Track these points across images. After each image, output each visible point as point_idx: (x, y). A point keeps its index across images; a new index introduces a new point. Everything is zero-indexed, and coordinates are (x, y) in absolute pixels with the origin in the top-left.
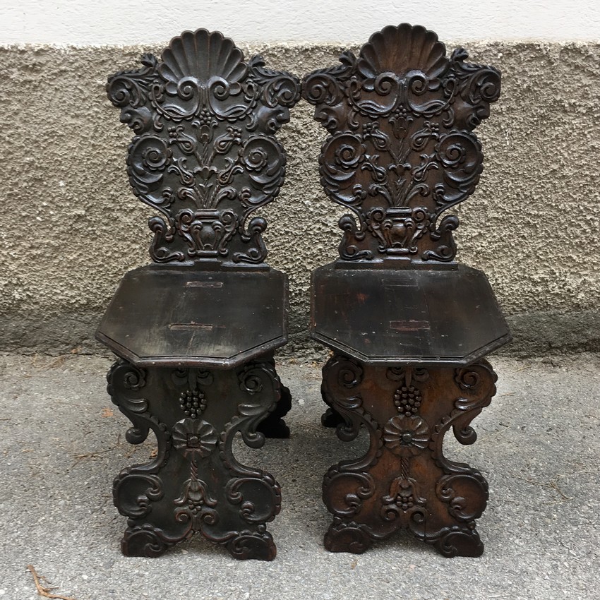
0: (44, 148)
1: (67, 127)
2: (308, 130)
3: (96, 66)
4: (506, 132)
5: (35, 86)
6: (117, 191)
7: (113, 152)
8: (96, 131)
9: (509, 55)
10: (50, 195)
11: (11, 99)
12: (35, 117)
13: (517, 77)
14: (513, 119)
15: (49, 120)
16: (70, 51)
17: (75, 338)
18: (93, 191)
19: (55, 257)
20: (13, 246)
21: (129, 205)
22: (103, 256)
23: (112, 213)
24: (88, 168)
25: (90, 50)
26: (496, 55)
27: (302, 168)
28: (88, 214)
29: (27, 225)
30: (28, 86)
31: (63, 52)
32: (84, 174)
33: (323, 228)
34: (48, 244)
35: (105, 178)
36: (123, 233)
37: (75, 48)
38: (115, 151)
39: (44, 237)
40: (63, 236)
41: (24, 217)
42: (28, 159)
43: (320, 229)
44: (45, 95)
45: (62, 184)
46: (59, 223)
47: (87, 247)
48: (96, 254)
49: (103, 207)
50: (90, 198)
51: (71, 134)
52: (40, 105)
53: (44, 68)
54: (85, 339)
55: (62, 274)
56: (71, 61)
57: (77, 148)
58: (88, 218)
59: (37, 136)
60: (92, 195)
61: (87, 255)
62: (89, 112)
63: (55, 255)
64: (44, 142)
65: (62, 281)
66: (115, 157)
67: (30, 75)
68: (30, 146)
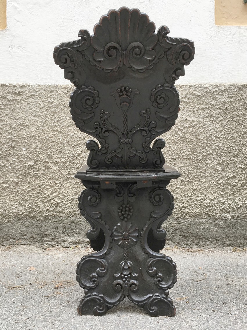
0: (18, 131)
1: (31, 121)
3: (48, 93)
4: (242, 125)
5: (18, 102)
6: (52, 153)
7: (51, 133)
8: (45, 123)
9: (240, 89)
10: (17, 155)
11: (5, 108)
12: (16, 116)
13: (244, 99)
14: (244, 118)
15: (22, 118)
16: (37, 86)
17: (19, 235)
18: (39, 152)
19: (15, 188)
21: (57, 160)
22: (40, 188)
23: (48, 164)
24: (39, 141)
25: (46, 86)
26: (234, 89)
28: (35, 165)
29: (3, 171)
30: (14, 102)
31: (33, 86)
32: (36, 144)
34: (12, 181)
35: (46, 146)
36: (52, 175)
37: (39, 85)
38: (53, 133)
39: (11, 177)
40: (21, 177)
41: (2, 166)
42: (9, 137)
44: (22, 106)
45: (24, 149)
46: (20, 170)
47: (32, 183)
48: (37, 186)
49: (43, 161)
50: (37, 157)
51: (32, 124)
52: (19, 111)
53: (23, 94)
54: (24, 235)
55: (18, 198)
56: (37, 90)
57: (34, 131)
58: (35, 167)
59: (16, 126)
60: (39, 155)
61: (32, 187)
62: (42, 114)
63: (15, 187)
64: (18, 128)
65: (17, 202)
66: (52, 136)
67: (16, 97)
68: (11, 130)
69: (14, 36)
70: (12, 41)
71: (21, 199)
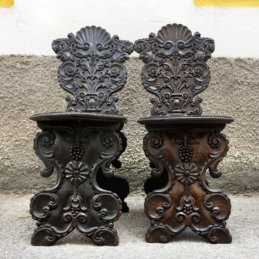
0: (27, 96)
1: (37, 87)
2: (137, 91)
3: (52, 63)
4: (217, 92)
5: (26, 70)
7: (56, 98)
8: (50, 89)
9: (215, 61)
10: (27, 117)
11: (15, 75)
12: (24, 83)
13: (219, 70)
14: (219, 87)
15: (30, 84)
16: (42, 57)
17: (31, 185)
19: (26, 146)
20: (8, 140)
24: (45, 105)
25: (50, 57)
26: (210, 61)
27: (135, 106)
29: (15, 130)
30: (23, 70)
31: (39, 57)
32: (43, 107)
33: (145, 132)
34: (24, 139)
35: (52, 109)
37: (44, 56)
38: (57, 98)
39: (22, 136)
40: (31, 136)
41: (15, 126)
42: (19, 101)
43: (143, 133)
44: (30, 74)
45: (33, 112)
46: (29, 130)
51: (39, 90)
52: (27, 78)
53: (30, 63)
54: (36, 186)
56: (42, 60)
57: (41, 96)
59: (25, 91)
62: (47, 81)
64: (27, 93)
65: (28, 157)
66: (57, 100)
67: (24, 66)
68: (21, 95)
69: (21, 12)
70: (19, 16)
71: (31, 155)
